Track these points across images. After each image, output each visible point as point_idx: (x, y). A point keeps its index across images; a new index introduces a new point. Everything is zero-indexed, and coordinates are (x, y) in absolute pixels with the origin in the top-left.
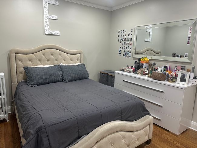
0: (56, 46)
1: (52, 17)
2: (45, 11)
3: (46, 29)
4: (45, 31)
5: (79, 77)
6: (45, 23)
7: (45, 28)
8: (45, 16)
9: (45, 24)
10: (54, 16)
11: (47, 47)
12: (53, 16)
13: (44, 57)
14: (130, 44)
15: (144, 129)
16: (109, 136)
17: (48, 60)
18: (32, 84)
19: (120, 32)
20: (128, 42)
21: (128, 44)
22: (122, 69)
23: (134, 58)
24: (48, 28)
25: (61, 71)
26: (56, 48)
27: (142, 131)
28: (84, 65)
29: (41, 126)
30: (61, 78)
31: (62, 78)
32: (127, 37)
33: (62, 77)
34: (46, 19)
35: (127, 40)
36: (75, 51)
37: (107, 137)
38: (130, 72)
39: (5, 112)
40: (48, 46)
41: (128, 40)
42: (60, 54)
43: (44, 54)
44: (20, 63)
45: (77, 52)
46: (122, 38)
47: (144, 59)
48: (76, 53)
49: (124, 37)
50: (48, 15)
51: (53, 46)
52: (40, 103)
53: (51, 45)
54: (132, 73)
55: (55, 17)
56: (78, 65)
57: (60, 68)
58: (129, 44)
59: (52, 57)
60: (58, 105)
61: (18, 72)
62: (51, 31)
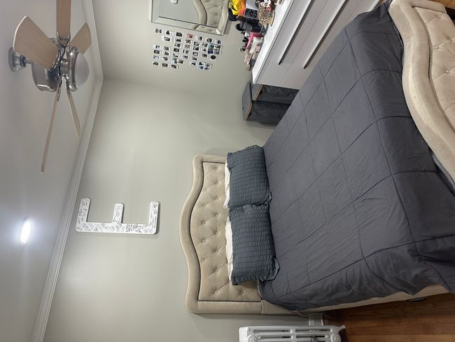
0: (185, 213)
1: (118, 215)
2: (105, 231)
3: (146, 231)
4: (148, 233)
5: (259, 169)
6: (130, 232)
7: (143, 233)
8: (115, 231)
9: (134, 232)
10: (115, 211)
11: (187, 231)
12: (115, 214)
13: (207, 241)
14: (190, 39)
15: (425, 21)
16: (442, 103)
17: (215, 232)
18: (271, 271)
19: (156, 60)
20: (183, 42)
21: (188, 44)
22: (249, 66)
23: (224, 33)
24: (142, 225)
25: (244, 207)
26: (188, 213)
27: (430, 26)
28: (230, 155)
29: (409, 251)
30: (260, 207)
31: (260, 205)
32: (172, 45)
33: (258, 204)
34: (123, 229)
35: (179, 45)
36: (195, 171)
37: (443, 108)
38: (260, 45)
39: (323, 330)
40: (183, 229)
41: (179, 42)
42: (203, 205)
43: (202, 240)
44: (218, 293)
45: (197, 168)
46: (170, 57)
47: (235, 7)
48: (200, 171)
49: (171, 52)
50: (114, 224)
51: (183, 217)
52: (334, 252)
53: (183, 222)
54: (263, 40)
55: (118, 208)
56: (230, 169)
57: (235, 207)
58: (189, 41)
59: (207, 223)
60: (347, 213)
61: (239, 298)
62: (150, 220)
